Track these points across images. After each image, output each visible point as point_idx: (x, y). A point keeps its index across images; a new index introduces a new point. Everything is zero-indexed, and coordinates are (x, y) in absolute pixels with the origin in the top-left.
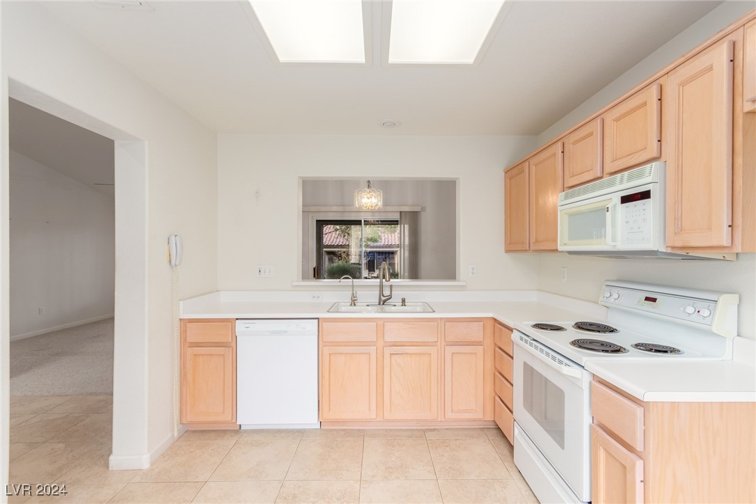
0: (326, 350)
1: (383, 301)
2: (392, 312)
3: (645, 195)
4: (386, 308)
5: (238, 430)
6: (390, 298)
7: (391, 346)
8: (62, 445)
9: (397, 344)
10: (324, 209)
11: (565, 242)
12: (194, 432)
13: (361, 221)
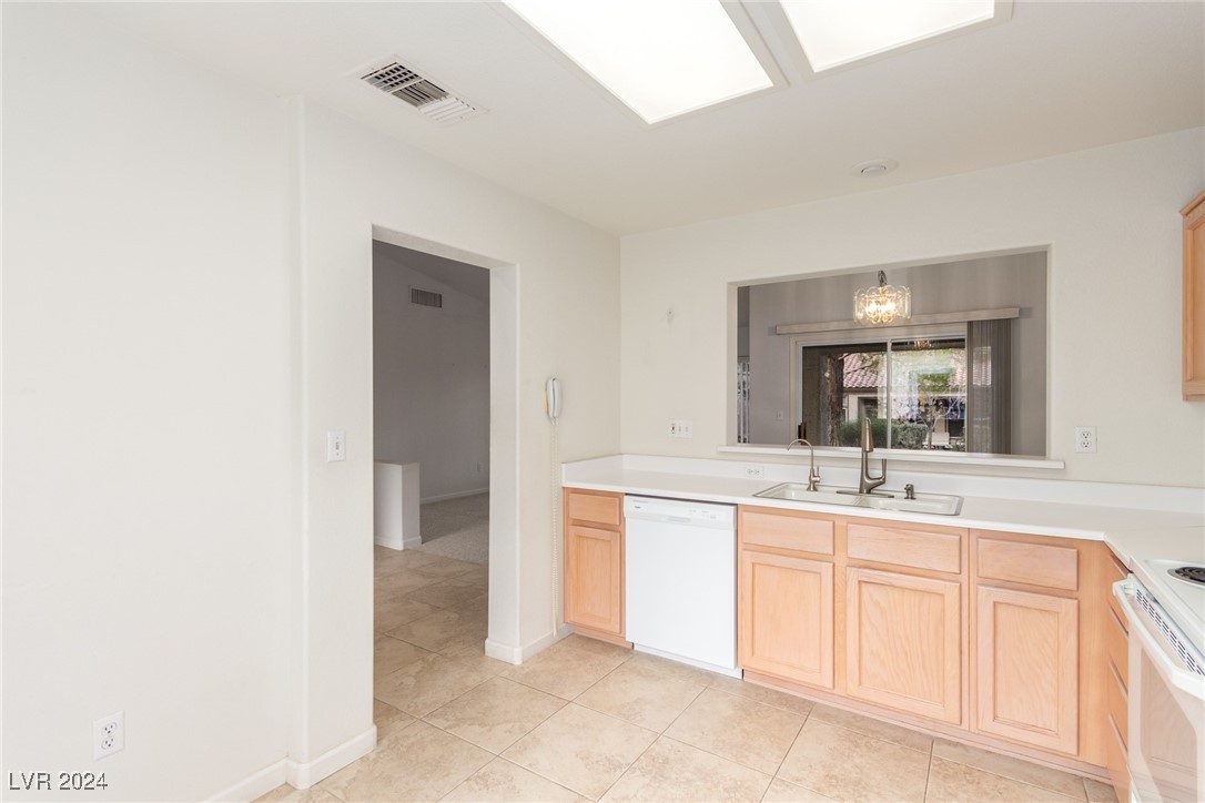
0: (747, 557)
1: (869, 488)
2: (879, 509)
4: (872, 499)
5: (629, 650)
6: (883, 483)
7: (860, 567)
8: (457, 616)
9: (874, 565)
10: (815, 328)
12: (580, 637)
13: (885, 344)
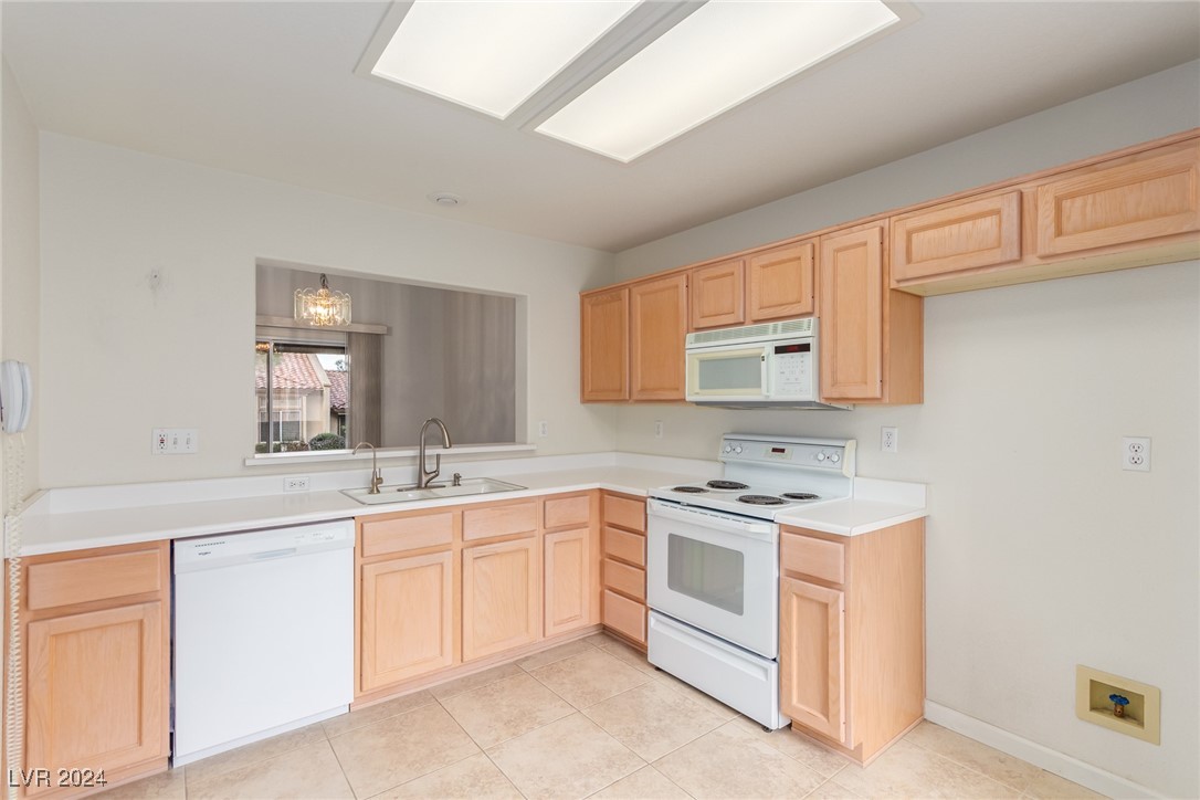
0: (371, 570)
1: (426, 482)
3: (805, 348)
6: (436, 476)
7: (473, 547)
11: (693, 391)
